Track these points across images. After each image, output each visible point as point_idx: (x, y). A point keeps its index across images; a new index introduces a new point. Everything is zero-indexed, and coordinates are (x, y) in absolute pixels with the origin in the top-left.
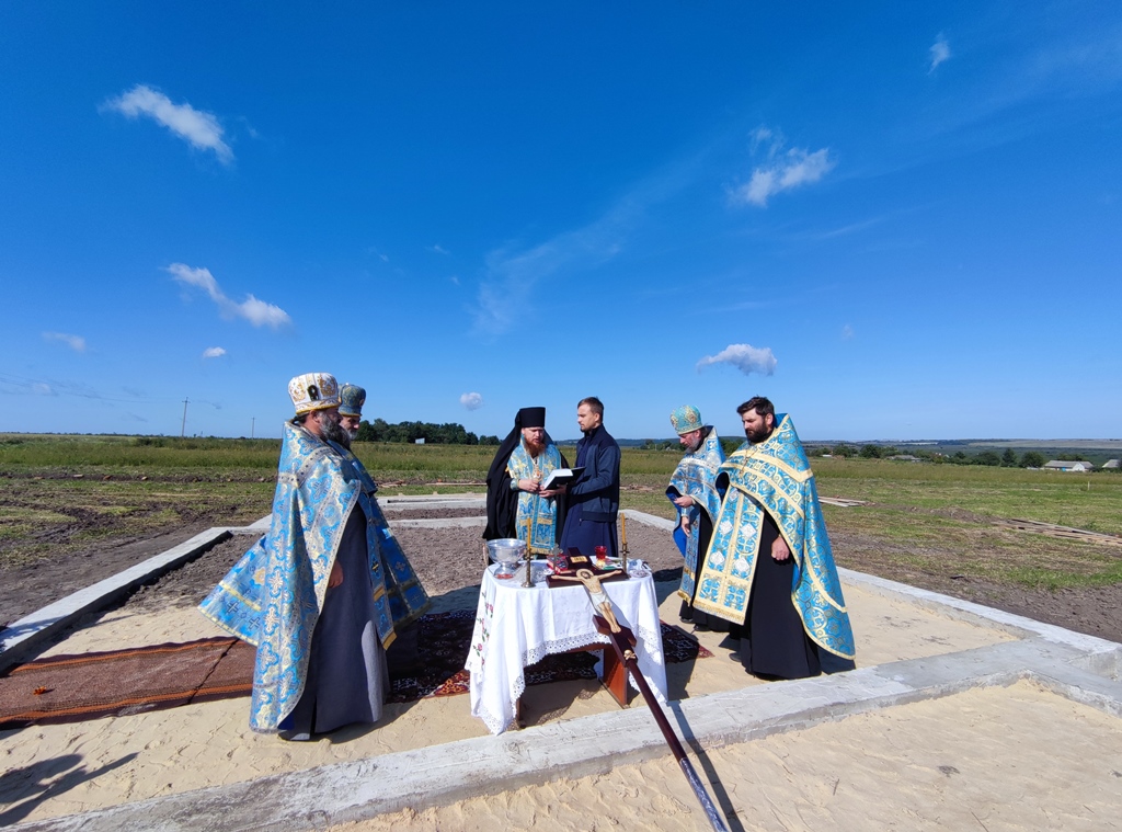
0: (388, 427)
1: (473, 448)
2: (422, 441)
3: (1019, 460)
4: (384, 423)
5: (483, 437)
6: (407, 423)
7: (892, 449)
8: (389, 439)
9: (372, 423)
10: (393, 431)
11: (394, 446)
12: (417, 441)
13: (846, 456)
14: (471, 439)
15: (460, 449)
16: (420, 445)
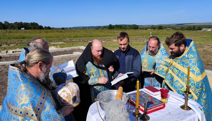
0: (10, 24)
1: (42, 31)
2: (23, 29)
3: (196, 29)
4: (8, 23)
5: (45, 27)
6: (17, 23)
7: (166, 27)
8: (11, 28)
9: (3, 23)
10: (12, 26)
11: (13, 31)
12: (22, 29)
13: (154, 29)
14: (41, 28)
15: (38, 31)
16: (23, 30)
